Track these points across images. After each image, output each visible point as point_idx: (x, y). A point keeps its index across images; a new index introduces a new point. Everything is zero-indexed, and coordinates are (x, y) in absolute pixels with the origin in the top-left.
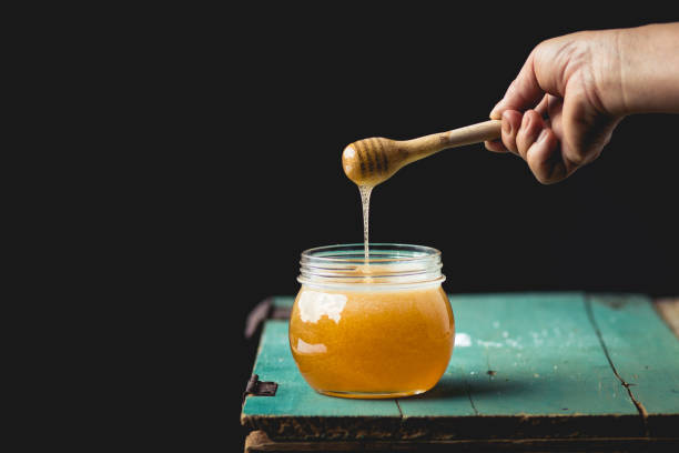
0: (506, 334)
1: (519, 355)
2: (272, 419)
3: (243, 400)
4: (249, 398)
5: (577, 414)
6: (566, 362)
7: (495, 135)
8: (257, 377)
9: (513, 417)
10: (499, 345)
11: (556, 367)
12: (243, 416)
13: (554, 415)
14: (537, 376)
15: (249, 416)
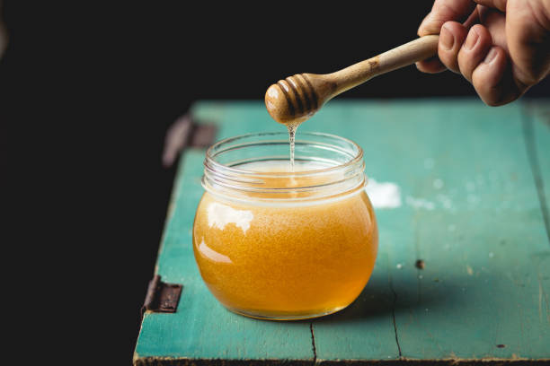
0: (438, 184)
1: (452, 228)
2: (168, 361)
3: (140, 318)
4: (148, 315)
5: (515, 358)
6: (503, 243)
7: (430, 54)
8: (159, 278)
9: (442, 362)
10: (430, 206)
11: (491, 255)
12: (136, 357)
13: (488, 360)
14: (470, 271)
15: (142, 359)
